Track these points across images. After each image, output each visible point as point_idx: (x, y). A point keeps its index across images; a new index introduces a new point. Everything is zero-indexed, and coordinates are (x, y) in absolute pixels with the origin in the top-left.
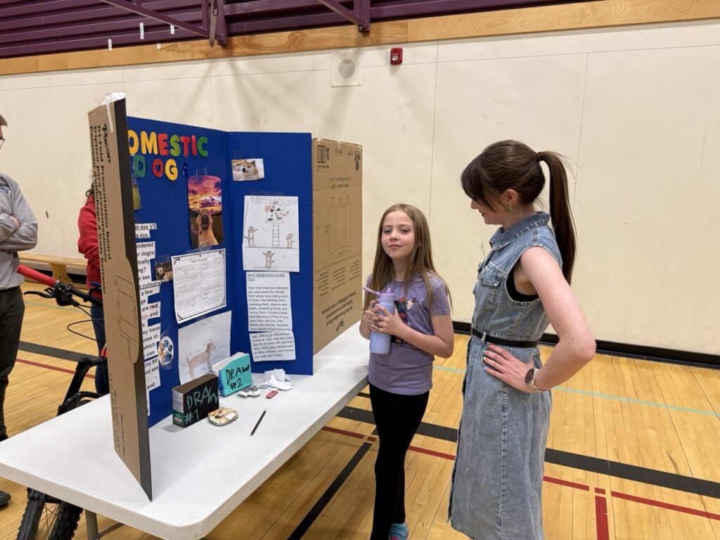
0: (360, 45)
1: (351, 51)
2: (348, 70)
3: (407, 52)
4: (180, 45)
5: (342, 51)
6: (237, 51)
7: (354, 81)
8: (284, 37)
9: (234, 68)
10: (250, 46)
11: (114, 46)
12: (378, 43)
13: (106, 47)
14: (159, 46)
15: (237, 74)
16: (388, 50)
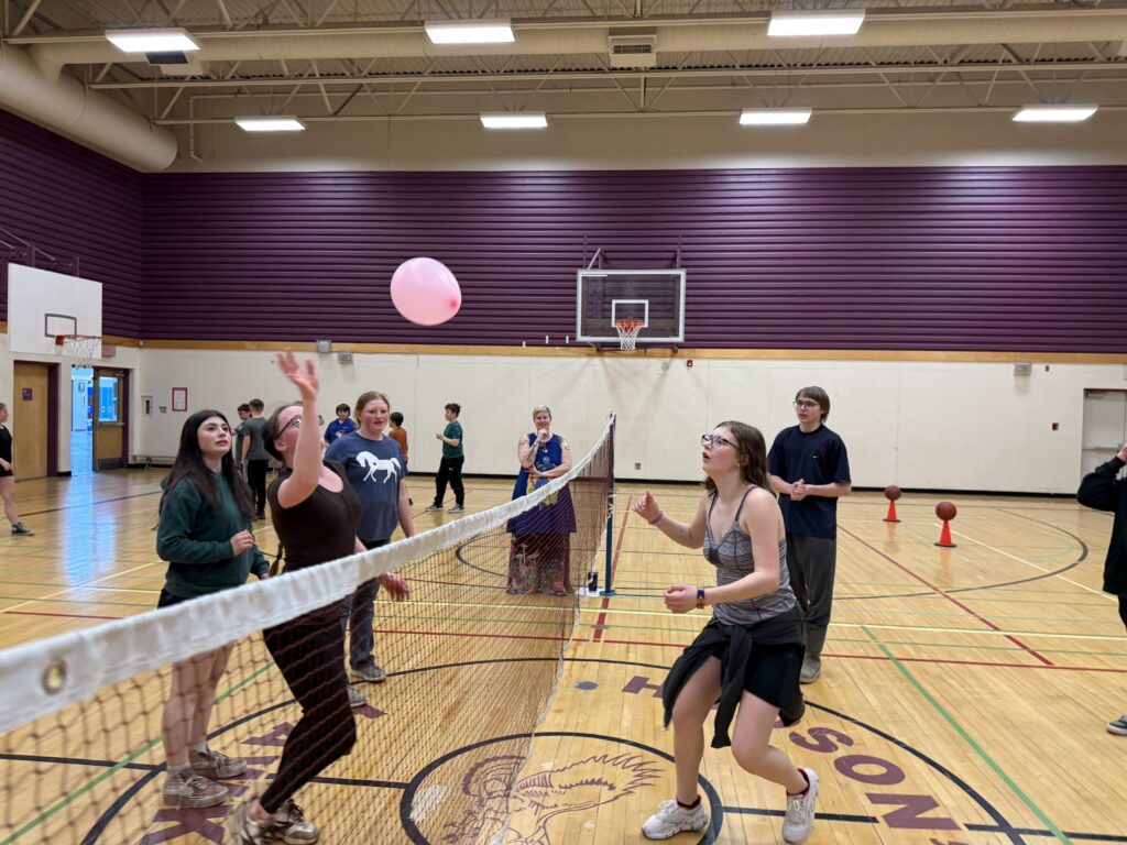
0: (672, 356)
1: (667, 360)
2: (666, 367)
3: (695, 362)
4: (572, 349)
5: (663, 359)
7: (669, 372)
9: (604, 365)
11: (527, 345)
12: (681, 357)
13: (521, 345)
14: (558, 348)
16: (686, 360)
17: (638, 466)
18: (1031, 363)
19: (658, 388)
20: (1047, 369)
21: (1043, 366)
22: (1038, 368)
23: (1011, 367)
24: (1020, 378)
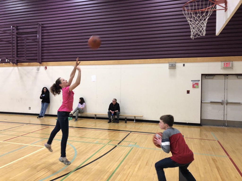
0: (40, 66)
2: (38, 70)
3: (48, 67)
4: (8, 64)
5: (37, 67)
6: (19, 65)
7: (39, 72)
8: (27, 63)
9: (18, 68)
10: (21, 65)
12: (43, 65)
14: (4, 64)
15: (19, 70)
16: (45, 66)
17: (30, 108)
18: (176, 63)
19: (36, 78)
20: (184, 65)
21: (182, 64)
22: (179, 65)
23: (166, 66)
24: (172, 70)
